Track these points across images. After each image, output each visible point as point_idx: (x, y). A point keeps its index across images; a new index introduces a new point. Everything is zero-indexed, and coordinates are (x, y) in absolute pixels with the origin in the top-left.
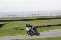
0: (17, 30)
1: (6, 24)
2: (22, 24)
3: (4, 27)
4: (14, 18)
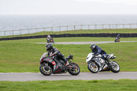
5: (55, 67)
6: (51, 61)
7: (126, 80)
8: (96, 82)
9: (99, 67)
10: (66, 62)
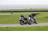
0: (47, 19)
1: (38, 14)
4: (45, 9)
5: (24, 22)
6: (23, 20)
9: (32, 22)
10: (28, 21)
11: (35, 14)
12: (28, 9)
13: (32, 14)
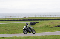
0: (47, 28)
1: (38, 22)
2: (52, 23)
3: (37, 25)
7: (15, 37)
8: (3, 38)
11: (34, 23)
12: (27, 18)
13: (31, 23)
